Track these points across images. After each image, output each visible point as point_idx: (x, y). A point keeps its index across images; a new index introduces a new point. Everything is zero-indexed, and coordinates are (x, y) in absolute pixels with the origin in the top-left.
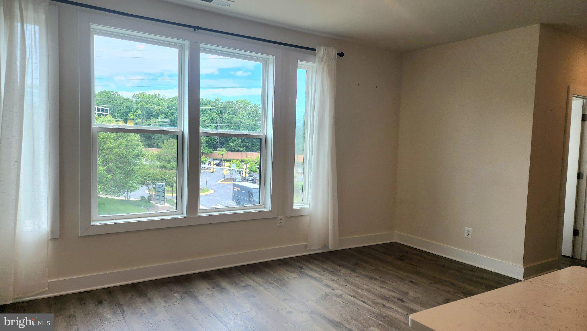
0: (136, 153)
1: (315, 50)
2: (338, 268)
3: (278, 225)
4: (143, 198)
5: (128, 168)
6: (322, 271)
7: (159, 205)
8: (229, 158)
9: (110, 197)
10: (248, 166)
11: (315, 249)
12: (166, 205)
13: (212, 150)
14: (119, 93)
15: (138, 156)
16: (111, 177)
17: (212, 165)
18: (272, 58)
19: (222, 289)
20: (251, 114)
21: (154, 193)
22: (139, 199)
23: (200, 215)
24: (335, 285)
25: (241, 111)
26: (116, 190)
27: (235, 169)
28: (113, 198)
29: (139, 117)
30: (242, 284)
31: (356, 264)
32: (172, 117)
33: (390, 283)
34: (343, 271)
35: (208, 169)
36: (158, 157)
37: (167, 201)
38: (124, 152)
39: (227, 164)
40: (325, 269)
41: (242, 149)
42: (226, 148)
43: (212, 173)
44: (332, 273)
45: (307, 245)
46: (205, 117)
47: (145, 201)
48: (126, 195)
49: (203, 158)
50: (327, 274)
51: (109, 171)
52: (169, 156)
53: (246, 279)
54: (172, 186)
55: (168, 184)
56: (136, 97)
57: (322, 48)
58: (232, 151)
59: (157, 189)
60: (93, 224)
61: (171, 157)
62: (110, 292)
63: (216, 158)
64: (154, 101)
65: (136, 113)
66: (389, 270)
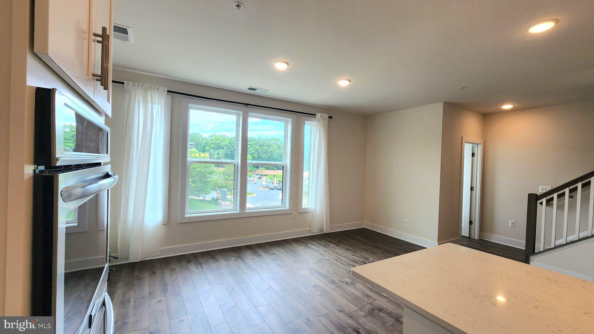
0: (210, 170)
1: (315, 115)
2: (329, 243)
3: (293, 217)
4: (213, 198)
5: (205, 180)
6: (319, 245)
7: (223, 203)
8: (266, 174)
9: (193, 197)
10: (278, 179)
11: (316, 231)
12: (228, 203)
13: (256, 169)
14: (201, 134)
15: (210, 173)
16: (195, 186)
17: (256, 178)
18: (290, 120)
19: (259, 255)
20: (280, 147)
21: (220, 196)
22: (211, 199)
23: (246, 211)
24: (327, 254)
25: (274, 145)
26: (197, 193)
27: (269, 181)
28: (195, 198)
29: (212, 149)
30: (271, 253)
31: (340, 242)
32: (232, 149)
33: (359, 252)
34: (332, 245)
35: (253, 181)
36: (223, 173)
37: (228, 200)
38: (203, 170)
39: (265, 178)
40: (320, 244)
41: (274, 168)
42: (265, 168)
43: (256, 183)
44: (325, 246)
45: (310, 229)
46: (252, 149)
47: (215, 200)
48: (203, 196)
49: (249, 174)
50: (322, 247)
51: (194, 182)
52: (229, 172)
53: (274, 249)
54: (231, 191)
55: (228, 190)
56: (211, 137)
57: (319, 114)
58: (268, 169)
59: (222, 193)
60: (186, 216)
61: (230, 173)
62: (195, 256)
63: (258, 173)
64: (221, 139)
65: (210, 146)
66: (359, 245)
